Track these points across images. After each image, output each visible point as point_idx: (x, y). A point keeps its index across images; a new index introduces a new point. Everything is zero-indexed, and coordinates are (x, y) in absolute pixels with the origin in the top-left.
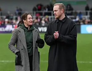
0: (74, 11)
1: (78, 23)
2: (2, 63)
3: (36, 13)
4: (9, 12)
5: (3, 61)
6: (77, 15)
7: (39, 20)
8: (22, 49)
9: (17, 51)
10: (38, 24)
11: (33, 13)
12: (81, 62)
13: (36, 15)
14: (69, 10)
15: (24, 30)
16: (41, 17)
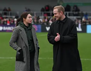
0: (80, 12)
1: (84, 24)
2: (11, 59)
3: (44, 13)
4: (18, 13)
5: (12, 58)
6: (83, 16)
7: (46, 20)
8: (24, 47)
9: (19, 48)
10: (45, 24)
11: (42, 14)
12: (85, 59)
13: (44, 16)
14: (76, 11)
15: (25, 28)
16: (49, 17)
